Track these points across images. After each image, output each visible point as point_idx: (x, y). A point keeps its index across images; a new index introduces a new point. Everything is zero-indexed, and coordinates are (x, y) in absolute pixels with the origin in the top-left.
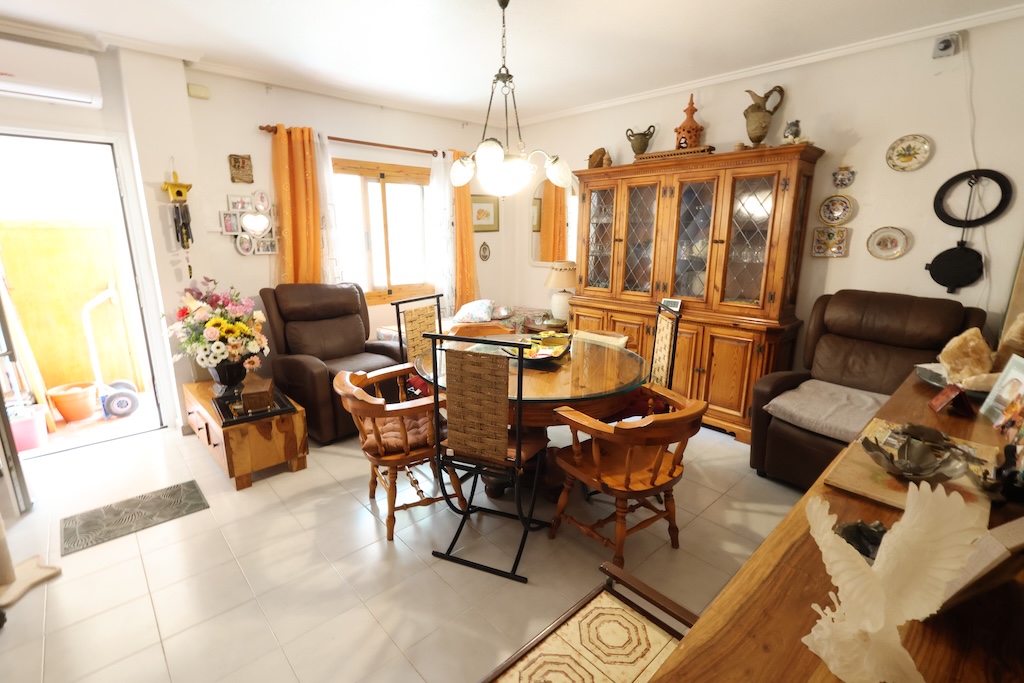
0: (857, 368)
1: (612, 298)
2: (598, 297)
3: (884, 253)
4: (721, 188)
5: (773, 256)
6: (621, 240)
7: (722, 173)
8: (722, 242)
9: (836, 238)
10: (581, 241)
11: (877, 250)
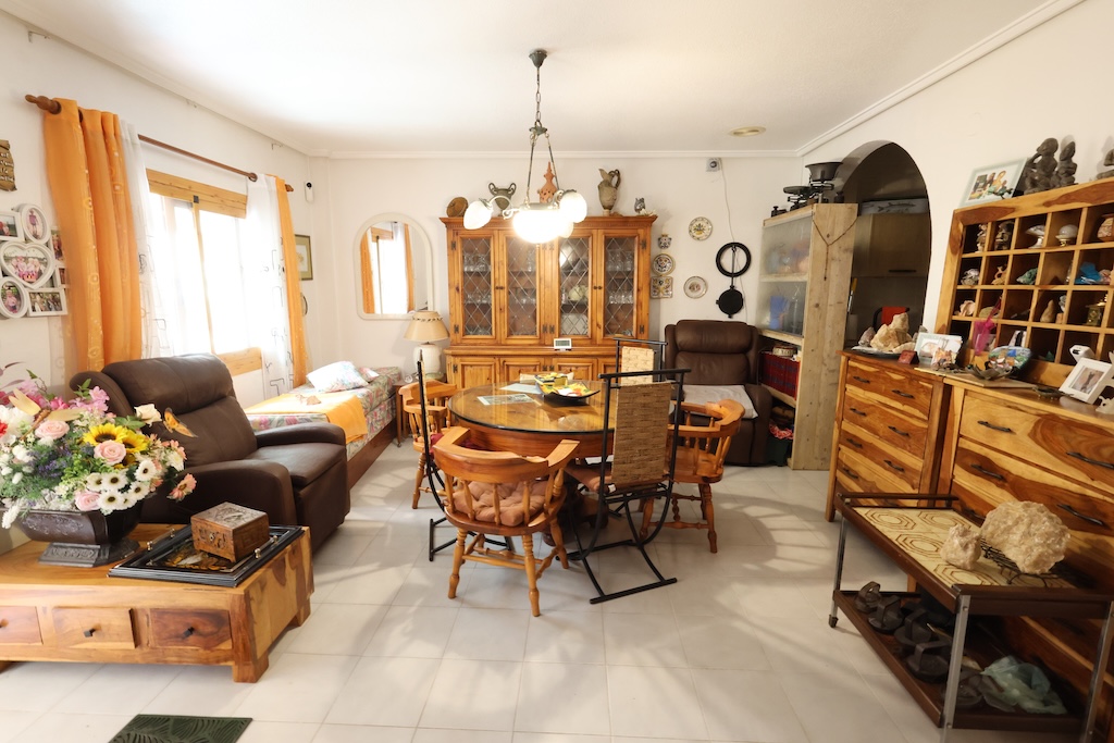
0: (707, 372)
1: (497, 344)
2: (480, 344)
3: (693, 294)
4: (595, 243)
5: (640, 297)
6: (502, 288)
7: (594, 232)
8: (600, 288)
9: (664, 285)
10: (454, 290)
11: (689, 291)
